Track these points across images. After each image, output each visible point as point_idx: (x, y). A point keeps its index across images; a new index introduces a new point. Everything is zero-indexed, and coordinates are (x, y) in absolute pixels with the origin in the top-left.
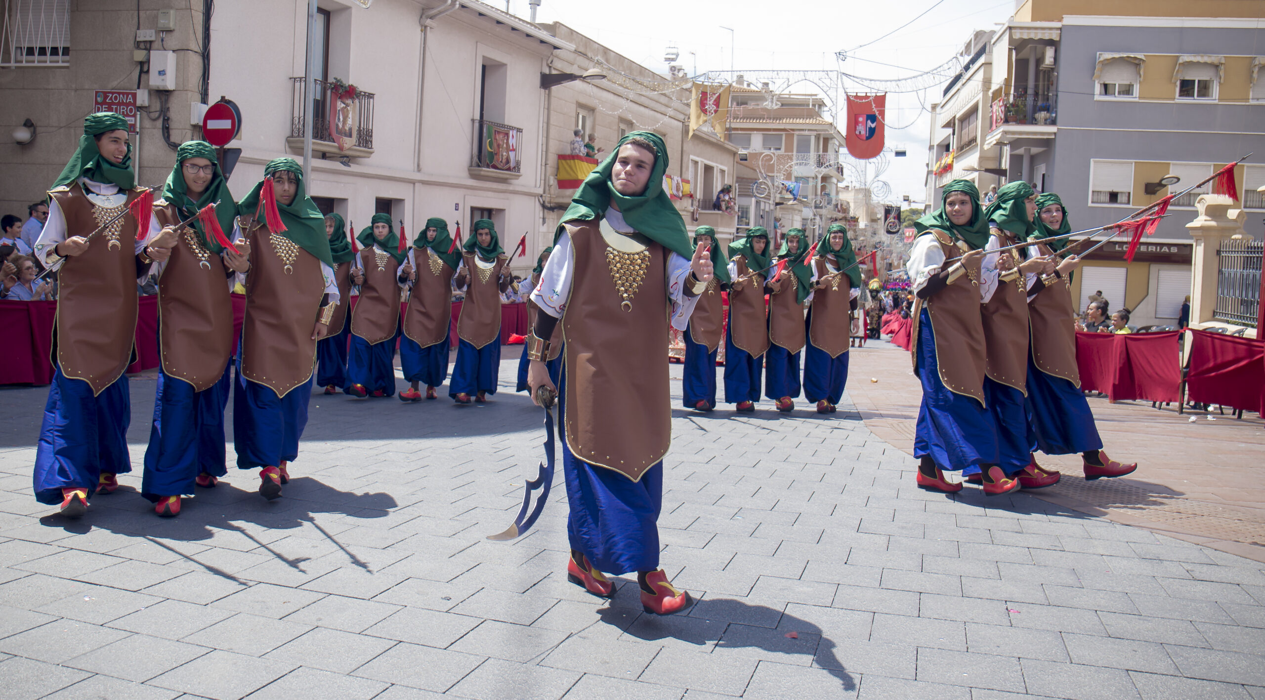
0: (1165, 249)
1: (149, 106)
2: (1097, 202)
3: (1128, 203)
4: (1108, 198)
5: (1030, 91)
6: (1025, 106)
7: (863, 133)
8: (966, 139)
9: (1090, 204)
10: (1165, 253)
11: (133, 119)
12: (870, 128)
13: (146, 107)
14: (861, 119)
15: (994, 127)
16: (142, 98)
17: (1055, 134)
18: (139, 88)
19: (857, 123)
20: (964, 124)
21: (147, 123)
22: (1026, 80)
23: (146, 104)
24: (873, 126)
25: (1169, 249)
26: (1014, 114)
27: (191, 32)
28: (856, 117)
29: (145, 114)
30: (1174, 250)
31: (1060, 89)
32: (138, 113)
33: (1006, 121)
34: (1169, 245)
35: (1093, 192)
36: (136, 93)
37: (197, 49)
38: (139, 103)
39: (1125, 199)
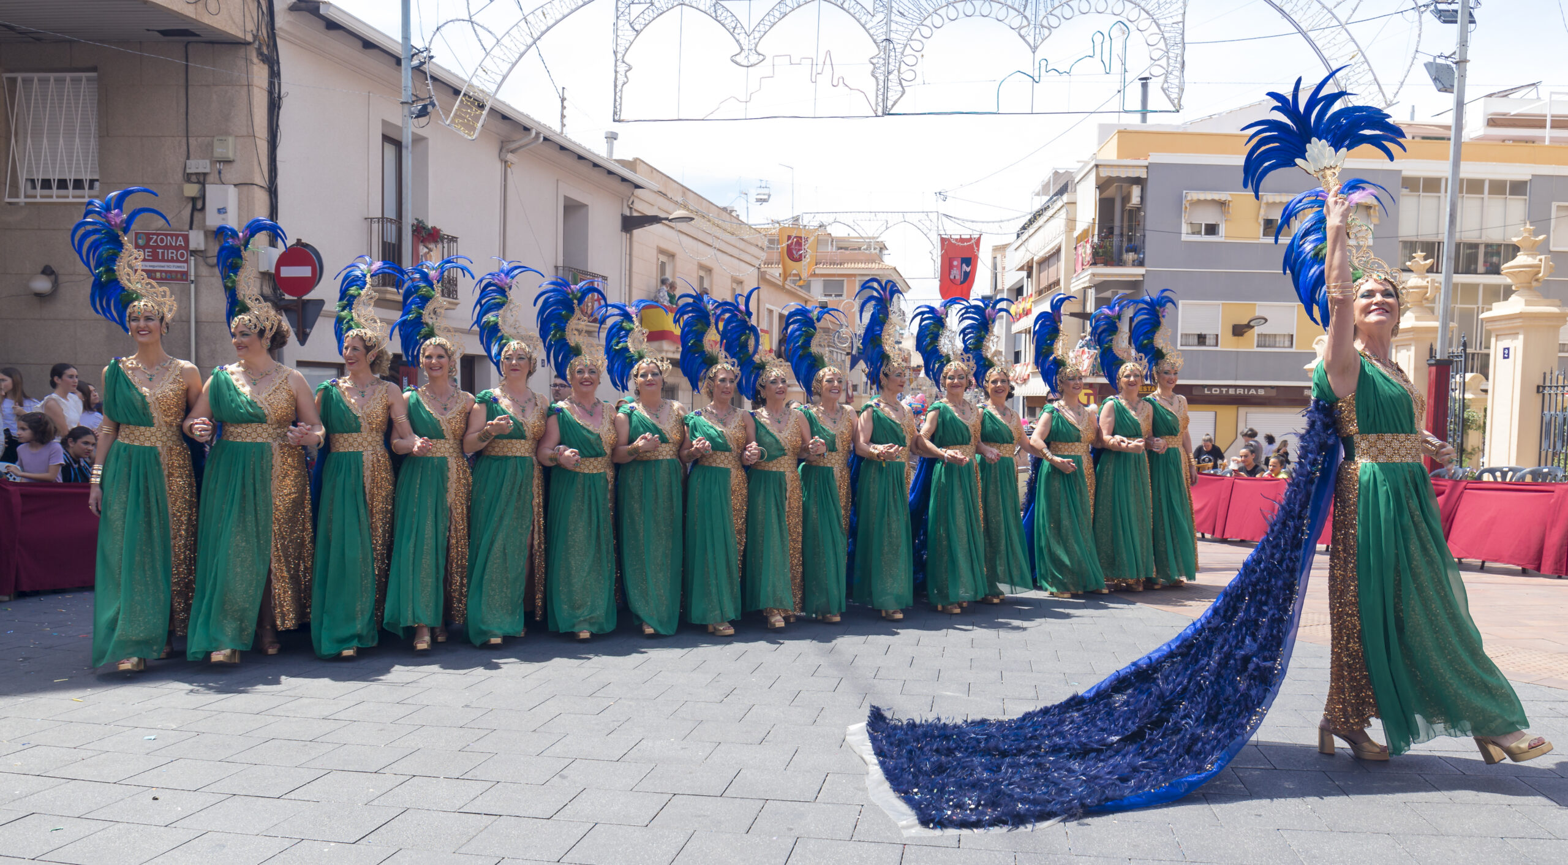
0: (1253, 392)
1: (205, 250)
2: (1186, 345)
3: (1217, 345)
4: (1196, 341)
5: (1117, 231)
6: (1112, 246)
7: (958, 277)
8: (1044, 284)
9: (1179, 347)
10: (1253, 396)
11: (185, 265)
12: (965, 272)
13: (201, 251)
14: (955, 263)
15: (1079, 270)
16: (197, 240)
17: (1143, 275)
18: (191, 228)
19: (951, 267)
20: (1042, 266)
21: (204, 271)
22: (1112, 220)
23: (202, 247)
24: (968, 269)
25: (1257, 392)
26: (1103, 256)
27: (256, 163)
28: (951, 260)
29: (200, 259)
30: (1261, 392)
31: (1148, 227)
32: (193, 258)
33: (1094, 264)
34: (1257, 387)
35: (1182, 335)
36: (187, 235)
37: (263, 184)
38: (193, 246)
39: (1213, 342)
